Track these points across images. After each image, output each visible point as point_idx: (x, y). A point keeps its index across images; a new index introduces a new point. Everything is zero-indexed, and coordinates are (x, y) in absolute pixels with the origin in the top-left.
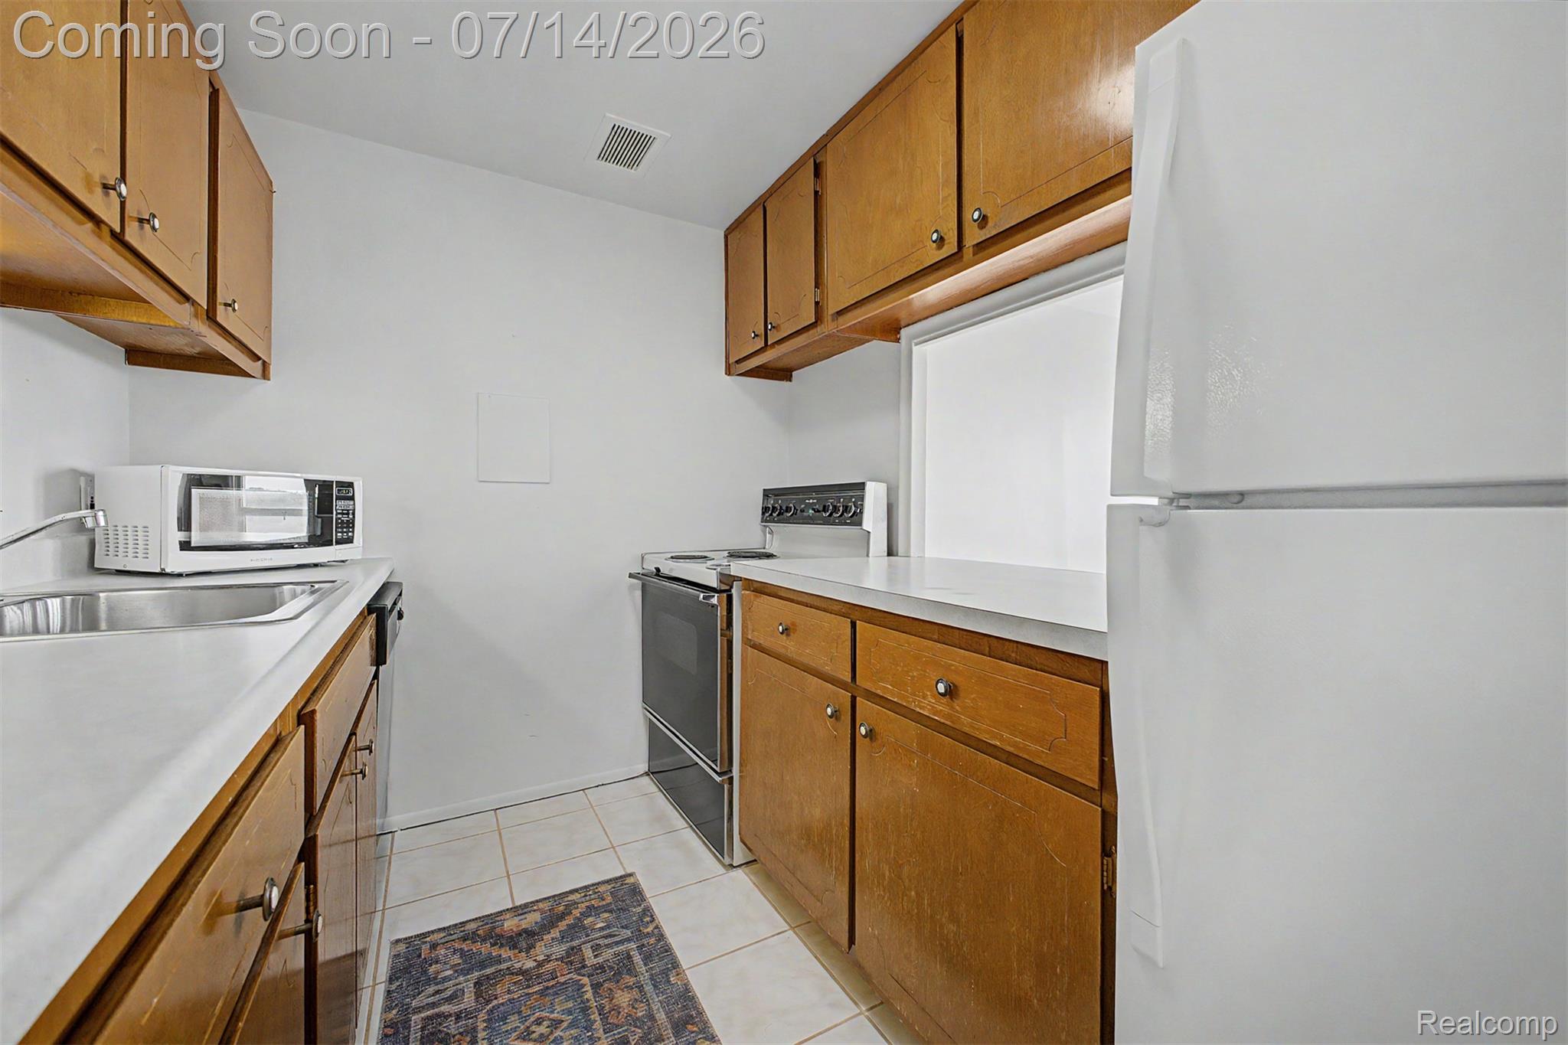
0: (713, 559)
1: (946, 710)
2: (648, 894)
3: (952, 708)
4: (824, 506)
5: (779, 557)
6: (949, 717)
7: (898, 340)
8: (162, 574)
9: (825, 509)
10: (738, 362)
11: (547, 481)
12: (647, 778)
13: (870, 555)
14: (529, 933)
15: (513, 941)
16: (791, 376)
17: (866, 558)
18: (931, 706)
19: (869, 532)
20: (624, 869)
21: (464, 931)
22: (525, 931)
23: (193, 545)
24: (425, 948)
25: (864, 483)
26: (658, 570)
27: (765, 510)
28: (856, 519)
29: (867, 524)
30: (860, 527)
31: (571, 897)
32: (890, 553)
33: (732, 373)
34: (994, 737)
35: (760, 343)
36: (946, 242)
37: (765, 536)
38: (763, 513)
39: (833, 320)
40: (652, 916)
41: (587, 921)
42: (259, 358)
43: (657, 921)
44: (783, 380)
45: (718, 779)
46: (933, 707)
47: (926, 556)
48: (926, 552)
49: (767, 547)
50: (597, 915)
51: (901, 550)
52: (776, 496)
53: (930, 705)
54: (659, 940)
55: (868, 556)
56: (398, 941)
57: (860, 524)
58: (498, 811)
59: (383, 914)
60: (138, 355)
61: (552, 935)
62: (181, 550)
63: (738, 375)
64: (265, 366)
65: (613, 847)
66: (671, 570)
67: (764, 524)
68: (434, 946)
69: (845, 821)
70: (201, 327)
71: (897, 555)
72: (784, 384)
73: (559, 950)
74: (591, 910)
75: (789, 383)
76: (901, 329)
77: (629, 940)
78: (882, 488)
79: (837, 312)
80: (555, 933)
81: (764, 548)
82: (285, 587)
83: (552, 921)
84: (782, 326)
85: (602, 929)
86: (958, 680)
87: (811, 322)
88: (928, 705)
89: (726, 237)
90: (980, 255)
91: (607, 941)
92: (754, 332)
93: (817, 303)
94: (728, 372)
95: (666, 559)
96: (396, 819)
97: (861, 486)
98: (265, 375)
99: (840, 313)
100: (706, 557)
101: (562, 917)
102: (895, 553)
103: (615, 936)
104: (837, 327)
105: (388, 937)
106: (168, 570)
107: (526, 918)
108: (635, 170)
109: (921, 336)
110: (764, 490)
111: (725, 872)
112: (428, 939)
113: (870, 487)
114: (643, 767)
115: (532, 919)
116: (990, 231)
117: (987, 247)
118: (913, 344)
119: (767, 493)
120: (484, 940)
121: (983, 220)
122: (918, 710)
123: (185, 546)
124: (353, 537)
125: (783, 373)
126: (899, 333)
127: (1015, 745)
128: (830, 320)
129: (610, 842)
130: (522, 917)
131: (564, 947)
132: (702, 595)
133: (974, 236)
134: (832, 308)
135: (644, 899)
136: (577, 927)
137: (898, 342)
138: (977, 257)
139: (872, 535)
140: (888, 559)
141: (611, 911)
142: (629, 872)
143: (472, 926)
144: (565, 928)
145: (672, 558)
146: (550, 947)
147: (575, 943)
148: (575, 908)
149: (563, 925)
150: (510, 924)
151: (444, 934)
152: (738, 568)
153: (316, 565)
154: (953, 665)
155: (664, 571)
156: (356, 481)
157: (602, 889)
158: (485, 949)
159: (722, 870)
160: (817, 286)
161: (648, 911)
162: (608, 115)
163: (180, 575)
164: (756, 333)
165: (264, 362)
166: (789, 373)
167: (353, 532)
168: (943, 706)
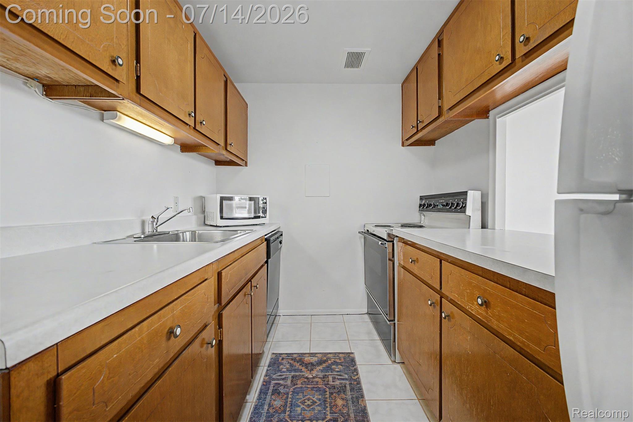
0: (393, 227)
1: (484, 313)
2: (358, 363)
3: (487, 313)
4: (447, 204)
5: (426, 227)
6: (485, 318)
7: (488, 117)
8: (217, 226)
9: (447, 205)
10: (407, 140)
11: (329, 196)
12: (367, 316)
13: (471, 228)
14: (312, 364)
15: (306, 365)
16: (435, 143)
17: (468, 230)
18: (476, 310)
19: (470, 216)
20: (351, 351)
21: (292, 357)
22: (311, 363)
23: (224, 218)
24: (281, 358)
25: (467, 191)
26: (368, 231)
27: (420, 205)
28: (463, 209)
29: (469, 211)
30: (464, 214)
31: (329, 355)
32: (484, 226)
33: (404, 145)
34: (510, 334)
35: (415, 130)
36: (505, 59)
37: (421, 217)
38: (420, 207)
39: (447, 113)
40: (357, 372)
41: (333, 367)
42: (244, 160)
43: (358, 376)
44: (430, 146)
45: (388, 323)
46: (477, 310)
47: (506, 229)
48: (506, 227)
49: (422, 222)
50: (337, 365)
51: (490, 224)
52: (426, 199)
53: (475, 308)
54: (358, 384)
55: (469, 228)
56: (273, 354)
57: (464, 212)
58: (312, 316)
59: (272, 343)
60: (218, 163)
61: (319, 368)
62: (221, 219)
63: (407, 146)
64: (246, 163)
65: (348, 340)
66: (374, 231)
67: (420, 212)
68: (283, 359)
69: (438, 357)
70: (224, 152)
71: (488, 228)
72: (432, 147)
73: (321, 375)
74: (335, 363)
75: (434, 146)
76: (489, 111)
77: (346, 379)
78: (478, 194)
79: (449, 109)
80: (321, 367)
81: (420, 223)
82: (238, 231)
83: (320, 363)
84: (425, 120)
85: (338, 372)
86: (490, 299)
87: (437, 116)
88: (475, 309)
89: (402, 86)
90: (527, 60)
91: (339, 377)
92: (412, 126)
93: (439, 107)
94: (403, 145)
95: (373, 227)
96: (281, 311)
97: (465, 193)
98: (246, 165)
99: (450, 109)
100: (390, 226)
101: (325, 362)
102: (486, 227)
103: (342, 376)
104: (449, 116)
105: (272, 351)
106: (218, 225)
107: (312, 358)
108: (359, 68)
109: (501, 113)
110: (420, 196)
111: (392, 364)
112: (282, 356)
113: (470, 194)
114: (365, 311)
115: (314, 360)
116: (532, 45)
117: (530, 55)
118: (497, 118)
119: (422, 198)
120: (298, 362)
121: (527, 39)
122: (470, 310)
123: (222, 218)
124: (266, 216)
125: (430, 142)
126: (488, 113)
127: (523, 342)
128: (446, 113)
129: (348, 338)
130: (312, 357)
131: (323, 374)
132: (380, 242)
133: (521, 50)
134: (446, 107)
135: (355, 365)
136: (329, 368)
137: (488, 118)
138: (524, 62)
139: (471, 217)
140: (482, 231)
141: (342, 366)
142: (352, 352)
143: (295, 356)
144: (325, 366)
145: (375, 226)
146: (317, 372)
147: (327, 374)
148: (330, 360)
149: (324, 365)
150: (307, 359)
151: (287, 356)
152: (399, 232)
153: (256, 225)
154: (488, 290)
155: (371, 231)
156: (267, 197)
157: (341, 355)
158: (297, 365)
159: (390, 362)
160: (439, 99)
161: (356, 370)
162: (345, 49)
163: (221, 227)
164: (413, 126)
165: (246, 161)
166: (434, 142)
167: (266, 214)
168: (482, 310)
